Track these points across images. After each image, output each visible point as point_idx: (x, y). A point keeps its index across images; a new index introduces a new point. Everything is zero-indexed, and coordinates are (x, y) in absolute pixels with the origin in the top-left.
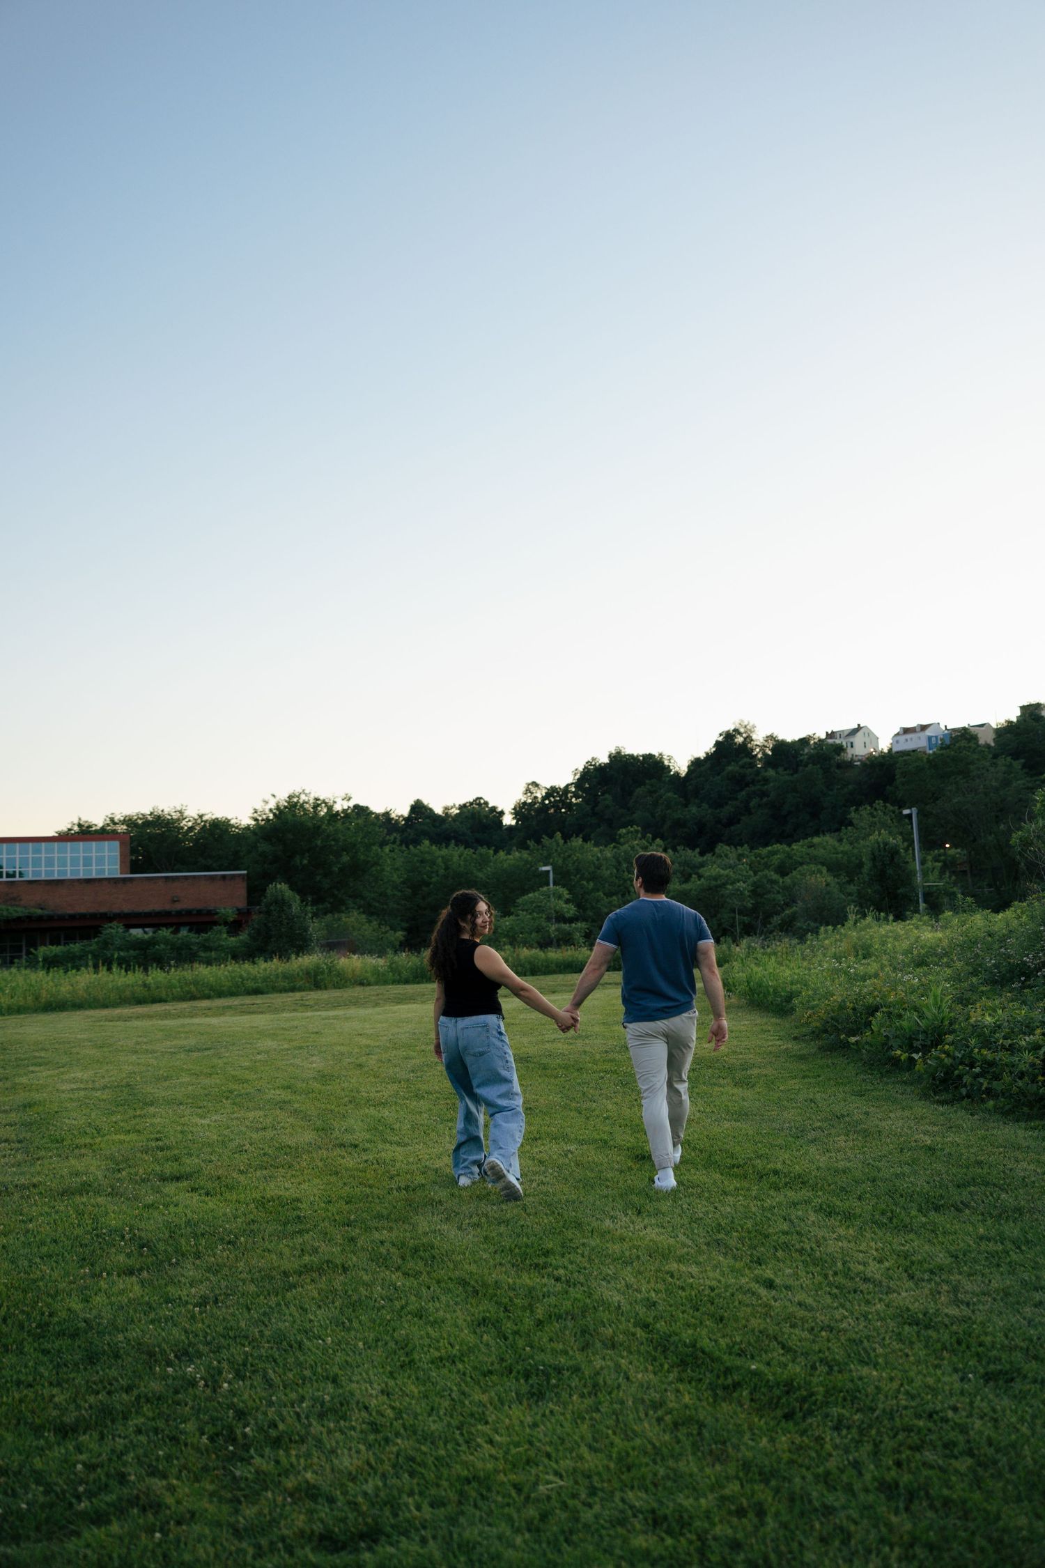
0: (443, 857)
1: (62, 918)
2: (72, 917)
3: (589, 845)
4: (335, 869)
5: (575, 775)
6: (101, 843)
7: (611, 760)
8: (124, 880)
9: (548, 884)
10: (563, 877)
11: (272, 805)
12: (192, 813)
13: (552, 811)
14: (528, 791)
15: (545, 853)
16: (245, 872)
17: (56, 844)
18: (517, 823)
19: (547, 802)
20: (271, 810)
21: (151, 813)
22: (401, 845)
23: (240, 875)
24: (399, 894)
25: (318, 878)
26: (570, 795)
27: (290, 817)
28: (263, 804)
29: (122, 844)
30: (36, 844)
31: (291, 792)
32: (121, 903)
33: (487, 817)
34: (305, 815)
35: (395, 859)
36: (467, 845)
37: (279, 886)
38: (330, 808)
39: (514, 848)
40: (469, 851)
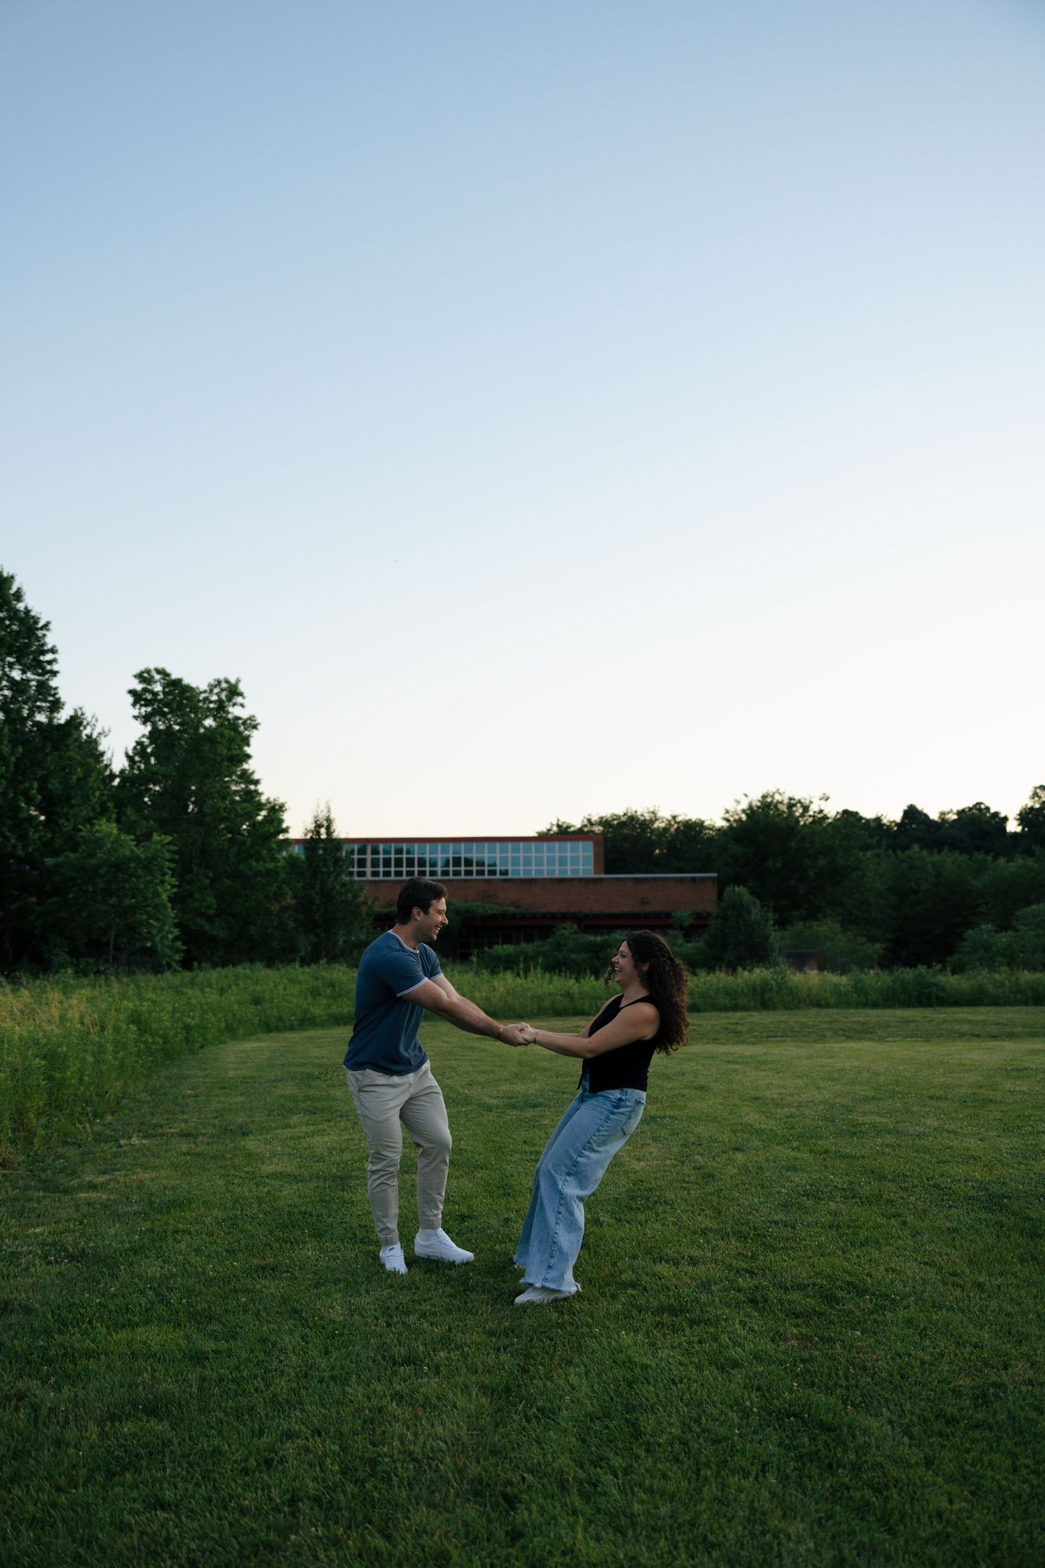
0: (934, 864)
1: (533, 917)
2: (544, 916)
4: (811, 873)
6: (575, 843)
8: (594, 881)
11: (744, 805)
12: (665, 813)
14: (1035, 795)
16: (715, 875)
17: (533, 844)
18: (1023, 829)
20: (744, 811)
21: (625, 814)
22: (887, 850)
23: (710, 878)
24: (883, 901)
25: (793, 883)
27: (762, 817)
28: (735, 804)
29: (595, 845)
30: (515, 844)
31: (764, 791)
32: (592, 904)
33: (988, 823)
34: (779, 815)
35: (878, 864)
36: (964, 851)
37: (737, 889)
38: (806, 809)
39: (1018, 855)
40: (965, 857)
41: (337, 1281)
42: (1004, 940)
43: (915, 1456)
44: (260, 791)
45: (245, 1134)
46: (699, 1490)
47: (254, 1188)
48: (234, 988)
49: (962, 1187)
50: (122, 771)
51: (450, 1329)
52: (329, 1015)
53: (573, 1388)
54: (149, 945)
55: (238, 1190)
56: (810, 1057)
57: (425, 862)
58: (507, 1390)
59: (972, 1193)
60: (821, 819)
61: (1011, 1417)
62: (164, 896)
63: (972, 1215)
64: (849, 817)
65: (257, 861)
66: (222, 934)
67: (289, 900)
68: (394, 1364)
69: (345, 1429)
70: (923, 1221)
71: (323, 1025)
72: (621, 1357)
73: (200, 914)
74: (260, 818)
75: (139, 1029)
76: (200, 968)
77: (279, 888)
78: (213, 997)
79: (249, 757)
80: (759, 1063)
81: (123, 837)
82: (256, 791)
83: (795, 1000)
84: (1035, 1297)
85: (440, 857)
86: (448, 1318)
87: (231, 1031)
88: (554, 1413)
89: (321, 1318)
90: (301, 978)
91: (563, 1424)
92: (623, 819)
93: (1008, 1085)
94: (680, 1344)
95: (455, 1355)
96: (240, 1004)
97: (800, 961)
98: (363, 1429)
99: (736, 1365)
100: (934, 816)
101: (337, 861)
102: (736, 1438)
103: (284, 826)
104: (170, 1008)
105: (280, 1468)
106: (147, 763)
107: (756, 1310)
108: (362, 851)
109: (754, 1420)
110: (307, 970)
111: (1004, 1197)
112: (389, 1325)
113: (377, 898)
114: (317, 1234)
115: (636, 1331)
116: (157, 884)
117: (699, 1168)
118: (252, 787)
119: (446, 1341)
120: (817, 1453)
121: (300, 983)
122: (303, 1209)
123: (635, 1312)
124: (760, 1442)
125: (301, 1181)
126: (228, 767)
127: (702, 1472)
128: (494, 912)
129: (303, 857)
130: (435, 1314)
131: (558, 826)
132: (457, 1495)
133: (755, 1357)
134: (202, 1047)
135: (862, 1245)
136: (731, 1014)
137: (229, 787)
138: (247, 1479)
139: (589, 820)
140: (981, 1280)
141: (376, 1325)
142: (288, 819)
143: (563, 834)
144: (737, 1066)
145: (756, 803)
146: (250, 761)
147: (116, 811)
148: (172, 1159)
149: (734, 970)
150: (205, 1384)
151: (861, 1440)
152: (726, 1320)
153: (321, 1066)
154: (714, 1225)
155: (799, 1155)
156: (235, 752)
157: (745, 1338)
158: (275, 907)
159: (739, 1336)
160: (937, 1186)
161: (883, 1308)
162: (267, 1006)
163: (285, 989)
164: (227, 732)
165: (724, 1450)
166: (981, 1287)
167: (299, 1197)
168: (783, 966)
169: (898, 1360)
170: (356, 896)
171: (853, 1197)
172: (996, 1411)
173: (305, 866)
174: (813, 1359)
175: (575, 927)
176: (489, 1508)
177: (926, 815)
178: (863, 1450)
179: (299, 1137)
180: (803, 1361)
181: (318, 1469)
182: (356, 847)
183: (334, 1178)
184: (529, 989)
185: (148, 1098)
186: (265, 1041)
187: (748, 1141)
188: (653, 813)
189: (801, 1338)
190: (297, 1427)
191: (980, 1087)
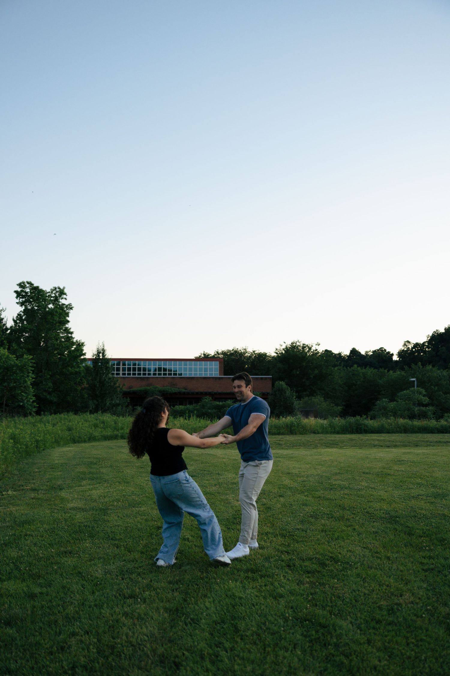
0: (363, 373)
1: (193, 394)
2: (197, 393)
3: (435, 369)
4: (312, 376)
5: (428, 337)
6: (212, 362)
7: (445, 331)
8: (219, 378)
9: (414, 387)
10: (421, 383)
11: (284, 347)
12: (250, 350)
13: (416, 354)
14: (405, 345)
15: (413, 372)
16: (271, 376)
17: (193, 362)
18: (399, 359)
19: (414, 350)
20: (284, 349)
21: (233, 350)
22: (343, 367)
23: (269, 378)
24: (341, 389)
25: (304, 380)
26: (425, 347)
27: (291, 352)
28: (280, 346)
29: (220, 363)
30: (185, 362)
31: (292, 341)
32: (218, 388)
33: (385, 356)
34: (299, 351)
35: (340, 373)
36: (375, 368)
37: (280, 383)
38: (310, 349)
39: (398, 370)
40: (376, 370)
41: (99, 558)
42: (392, 405)
43: (363, 639)
44: (73, 337)
45: (61, 489)
46: (265, 658)
47: (64, 515)
48: (59, 423)
49: (379, 513)
50: (11, 327)
51: (151, 581)
52: (101, 436)
53: (207, 608)
54: (21, 404)
55: (56, 515)
56: (311, 455)
57: (146, 369)
58: (177, 610)
59: (383, 516)
60: (316, 353)
61: (405, 619)
62: (29, 383)
63: (384, 525)
64: (328, 353)
65: (71, 368)
66: (55, 400)
67: (85, 385)
68: (125, 598)
69: (100, 631)
70: (362, 528)
71: (99, 440)
72: (229, 593)
73: (45, 391)
74: (73, 349)
75: (14, 442)
76: (44, 415)
77: (81, 380)
78: (50, 427)
79: (68, 322)
80: (290, 458)
81: (10, 356)
82: (71, 337)
83: (305, 431)
84: (412, 563)
85: (152, 367)
86: (151, 576)
87: (58, 442)
88: (198, 621)
89: (92, 576)
90: (90, 419)
91: (202, 626)
92: (232, 352)
93: (396, 468)
94: (256, 587)
95: (153, 593)
96: (62, 430)
97: (306, 414)
98: (108, 631)
99: (281, 596)
100: (363, 353)
101: (107, 368)
102: (282, 632)
103: (84, 352)
104: (29, 432)
105: (68, 651)
106: (23, 323)
107: (291, 570)
108: (118, 364)
109: (290, 623)
110: (92, 416)
111: (397, 517)
112: (123, 579)
113: (124, 385)
114: (92, 536)
115: (236, 581)
116: (25, 377)
117: (264, 505)
118: (70, 335)
119: (149, 587)
120: (319, 638)
121: (89, 422)
122: (86, 524)
123: (236, 572)
124: (293, 634)
125: (85, 511)
126: (59, 326)
127: (267, 649)
128: (176, 391)
129: (92, 366)
130: (144, 574)
131: (204, 354)
132: (152, 663)
133: (290, 593)
134: (44, 450)
135: (336, 539)
136: (277, 436)
137: (59, 335)
138: (52, 657)
139: (217, 352)
140: (389, 555)
141: (117, 579)
142: (85, 349)
143: (206, 358)
144: (280, 459)
145: (289, 346)
146: (69, 324)
147: (8, 344)
148: (27, 501)
149: (279, 417)
150: (35, 609)
151: (338, 632)
152: (277, 575)
153: (97, 458)
154: (271, 531)
155: (308, 499)
156: (62, 320)
157: (286, 584)
158: (79, 388)
159: (283, 583)
160: (368, 512)
161: (346, 568)
162: (74, 432)
163: (82, 424)
164: (58, 310)
165: (277, 639)
166: (388, 558)
167: (84, 518)
168: (300, 416)
169: (354, 593)
170: (115, 384)
171: (332, 518)
172: (398, 617)
173: (92, 370)
174: (316, 593)
175: (211, 398)
176: (167, 670)
177: (360, 353)
178: (339, 636)
179: (86, 491)
180: (312, 594)
181: (86, 651)
182: (116, 362)
183: (101, 510)
184: (190, 425)
185: (18, 473)
186: (72, 447)
187: (286, 492)
188: (245, 349)
189: (311, 583)
190: (77, 630)
191: (384, 468)
